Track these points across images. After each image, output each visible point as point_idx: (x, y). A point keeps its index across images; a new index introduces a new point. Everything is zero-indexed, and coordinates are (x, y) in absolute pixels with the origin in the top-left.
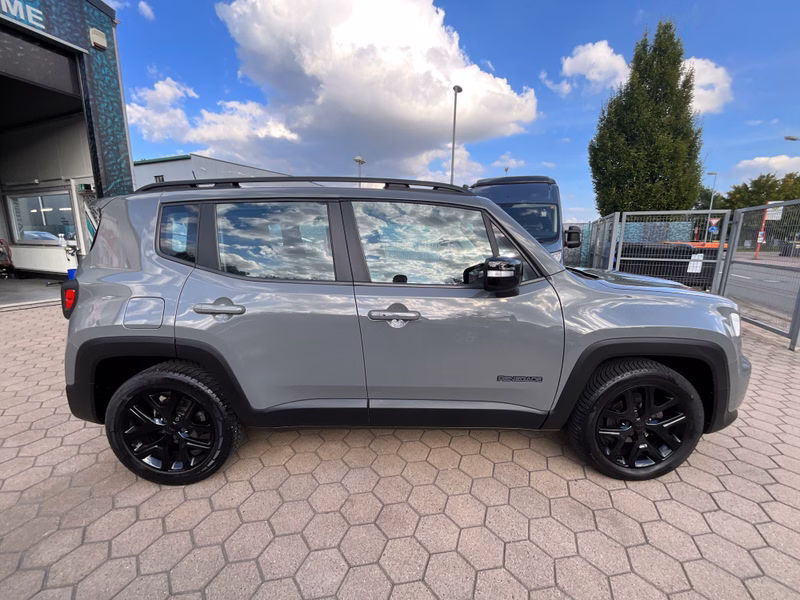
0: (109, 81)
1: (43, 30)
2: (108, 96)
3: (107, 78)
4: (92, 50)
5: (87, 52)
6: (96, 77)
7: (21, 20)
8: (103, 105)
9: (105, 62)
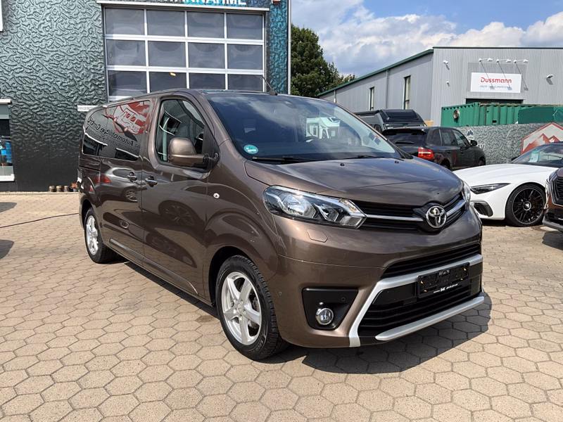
0: (280, 25)
1: (245, 6)
2: (278, 37)
3: (279, 24)
4: (272, 7)
5: (268, 9)
6: (272, 26)
7: (235, 5)
8: (274, 46)
9: (279, 12)
